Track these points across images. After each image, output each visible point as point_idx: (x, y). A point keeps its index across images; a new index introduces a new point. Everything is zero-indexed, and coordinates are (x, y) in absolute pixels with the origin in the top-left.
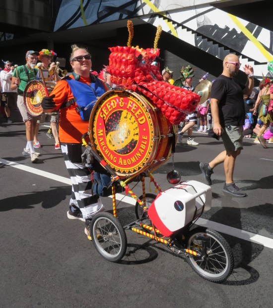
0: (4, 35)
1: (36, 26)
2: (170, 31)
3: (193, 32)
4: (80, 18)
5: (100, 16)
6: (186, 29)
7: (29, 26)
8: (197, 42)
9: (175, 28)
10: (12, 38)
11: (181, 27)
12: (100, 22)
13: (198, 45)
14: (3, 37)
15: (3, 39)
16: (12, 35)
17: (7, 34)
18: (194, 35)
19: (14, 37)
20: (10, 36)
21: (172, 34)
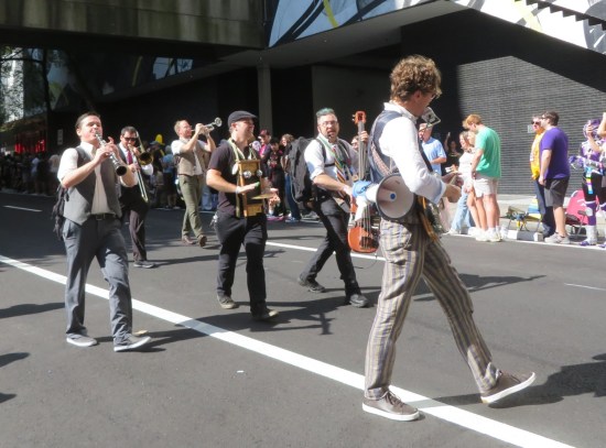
0: (174, 63)
1: (235, 40)
2: (523, 21)
3: (580, 17)
4: (321, 15)
5: (363, 6)
6: (561, 13)
7: (222, 40)
8: (590, 39)
9: (535, 13)
10: (189, 68)
11: (548, 9)
12: (364, 18)
13: (595, 46)
14: (173, 67)
15: (172, 72)
16: (190, 62)
17: (180, 61)
18: (581, 22)
19: (193, 66)
20: (186, 65)
21: (527, 26)
